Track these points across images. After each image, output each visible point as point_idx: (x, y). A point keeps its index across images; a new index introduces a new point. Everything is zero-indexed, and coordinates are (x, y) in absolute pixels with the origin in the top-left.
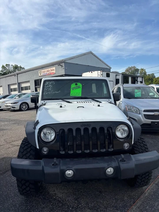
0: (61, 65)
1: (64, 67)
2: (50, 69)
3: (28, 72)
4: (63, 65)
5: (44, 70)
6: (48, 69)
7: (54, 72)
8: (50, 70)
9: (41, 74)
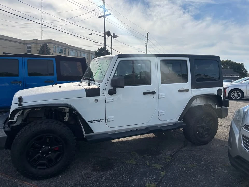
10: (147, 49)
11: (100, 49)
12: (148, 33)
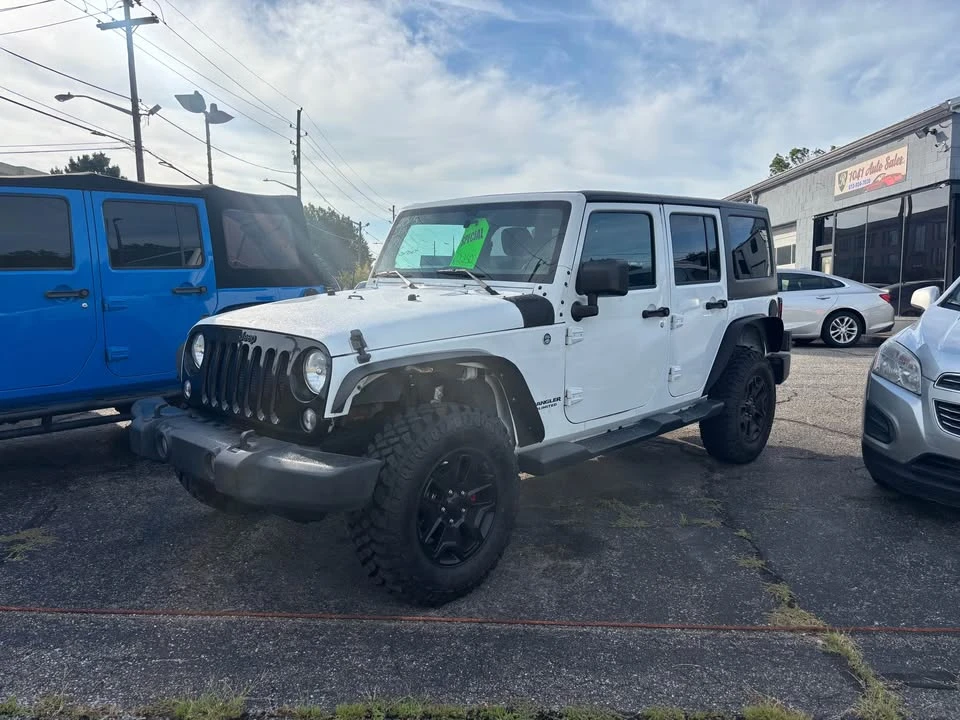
0: (934, 132)
1: (949, 143)
2: (883, 159)
3: (795, 182)
4: (948, 132)
5: (856, 168)
6: (875, 161)
7: (901, 169)
8: (884, 163)
9: (842, 188)
10: (299, 173)
11: (76, 161)
12: (299, 112)
